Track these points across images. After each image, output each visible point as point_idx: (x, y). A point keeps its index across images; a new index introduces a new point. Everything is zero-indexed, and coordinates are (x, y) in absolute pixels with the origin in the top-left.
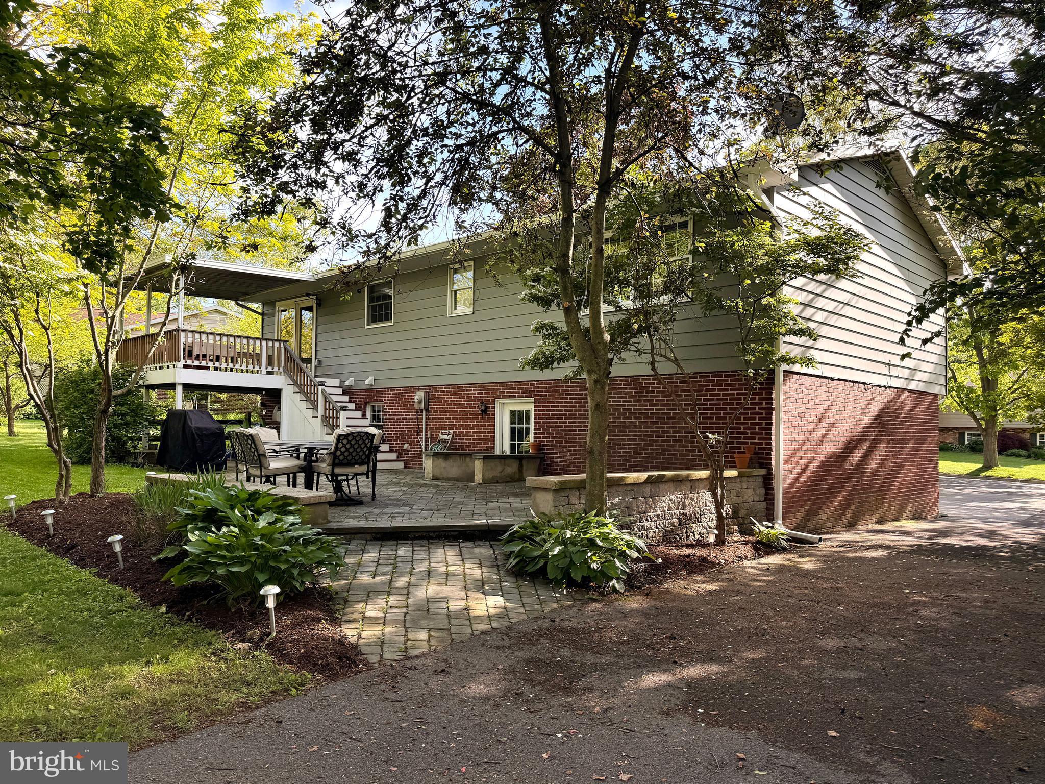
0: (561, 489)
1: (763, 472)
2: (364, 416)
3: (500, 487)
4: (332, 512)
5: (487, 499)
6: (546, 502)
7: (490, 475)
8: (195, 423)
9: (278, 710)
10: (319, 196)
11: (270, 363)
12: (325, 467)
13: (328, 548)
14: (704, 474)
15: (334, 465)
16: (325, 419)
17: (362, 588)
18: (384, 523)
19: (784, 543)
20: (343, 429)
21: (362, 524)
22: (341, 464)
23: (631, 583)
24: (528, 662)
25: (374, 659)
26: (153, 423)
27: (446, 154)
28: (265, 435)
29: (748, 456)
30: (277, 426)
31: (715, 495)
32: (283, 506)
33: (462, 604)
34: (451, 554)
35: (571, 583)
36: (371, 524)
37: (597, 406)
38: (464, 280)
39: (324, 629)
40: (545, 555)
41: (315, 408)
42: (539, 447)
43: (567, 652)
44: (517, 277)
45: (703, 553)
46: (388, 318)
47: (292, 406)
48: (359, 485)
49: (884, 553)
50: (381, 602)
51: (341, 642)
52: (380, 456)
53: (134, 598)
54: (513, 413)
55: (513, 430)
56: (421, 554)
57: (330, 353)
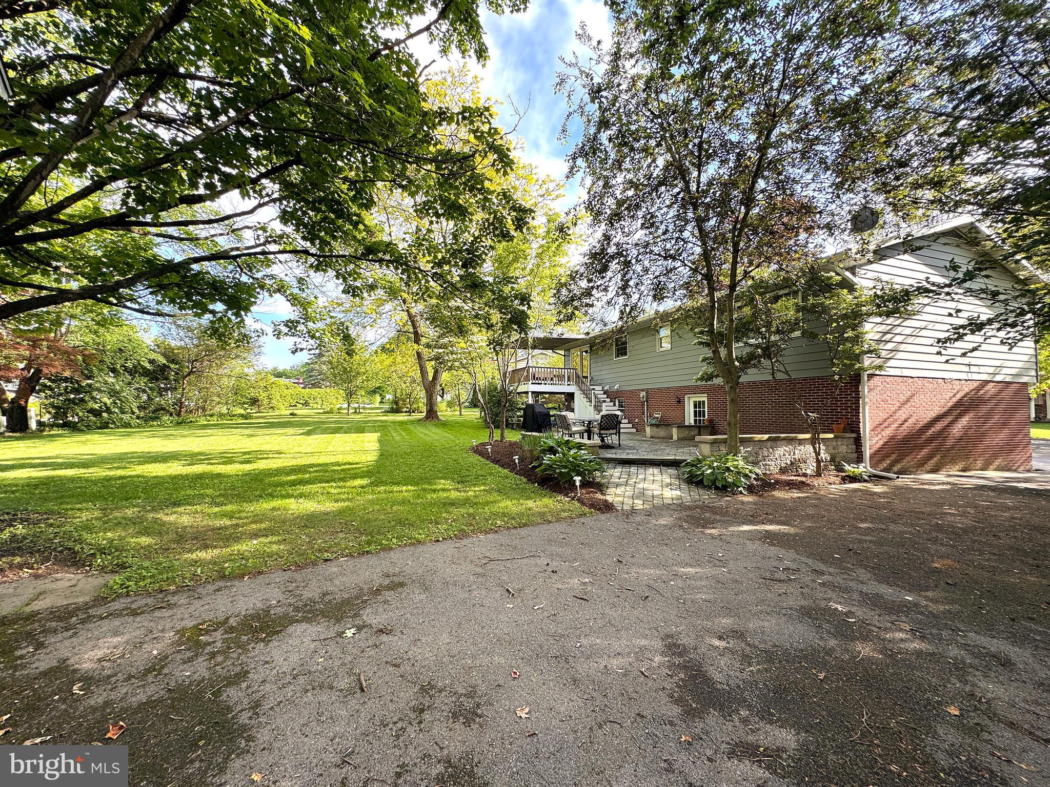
0: (714, 443)
1: (854, 435)
2: (615, 405)
3: (686, 442)
4: (601, 451)
5: (677, 448)
6: (706, 449)
7: (681, 436)
8: (538, 409)
9: (582, 520)
10: (590, 311)
11: (569, 380)
12: (596, 430)
13: (599, 464)
14: (808, 436)
15: (600, 429)
16: (595, 406)
17: (613, 483)
18: (624, 456)
19: (866, 478)
20: (604, 413)
21: (614, 456)
22: (603, 429)
23: (751, 489)
24: (687, 516)
25: (619, 508)
26: (520, 409)
27: (649, 282)
28: (569, 415)
29: (842, 426)
30: (572, 410)
31: (814, 448)
32: (579, 446)
33: (660, 493)
34: (656, 471)
35: (717, 488)
36: (618, 456)
37: (732, 400)
38: (665, 332)
39: (599, 496)
40: (702, 474)
41: (591, 401)
42: (711, 421)
43: (708, 515)
44: (691, 334)
45: (804, 479)
46: (625, 354)
47: (579, 399)
48: (612, 439)
49: (948, 487)
50: (623, 488)
51: (606, 501)
52: (622, 426)
53: (525, 480)
54: (695, 403)
55: (695, 412)
56: (641, 471)
57: (597, 373)
